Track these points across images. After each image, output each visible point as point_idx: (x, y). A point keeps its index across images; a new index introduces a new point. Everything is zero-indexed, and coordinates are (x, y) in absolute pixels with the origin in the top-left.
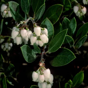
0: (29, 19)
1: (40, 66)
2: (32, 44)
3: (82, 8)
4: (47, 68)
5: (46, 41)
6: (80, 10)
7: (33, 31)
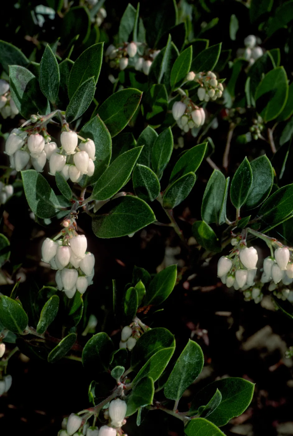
0: (53, 114)
1: (63, 227)
2: (53, 172)
3: (194, 109)
4: (79, 233)
5: (88, 169)
6: (188, 114)
7: (59, 145)
